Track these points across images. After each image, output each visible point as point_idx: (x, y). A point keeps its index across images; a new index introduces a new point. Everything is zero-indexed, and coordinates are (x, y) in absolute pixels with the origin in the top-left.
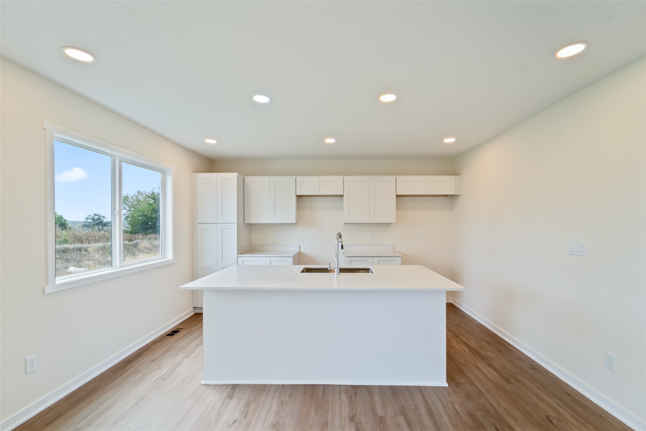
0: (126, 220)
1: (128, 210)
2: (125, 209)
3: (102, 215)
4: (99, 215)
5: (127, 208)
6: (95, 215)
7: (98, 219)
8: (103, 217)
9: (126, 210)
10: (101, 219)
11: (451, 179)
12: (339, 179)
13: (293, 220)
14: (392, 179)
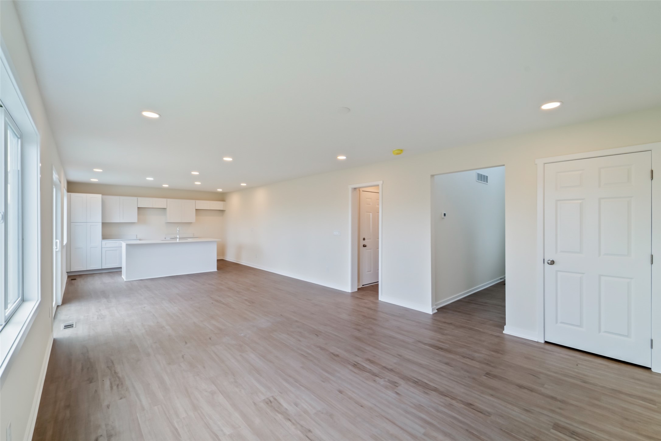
11: (221, 203)
12: (164, 200)
13: (136, 221)
14: (193, 201)
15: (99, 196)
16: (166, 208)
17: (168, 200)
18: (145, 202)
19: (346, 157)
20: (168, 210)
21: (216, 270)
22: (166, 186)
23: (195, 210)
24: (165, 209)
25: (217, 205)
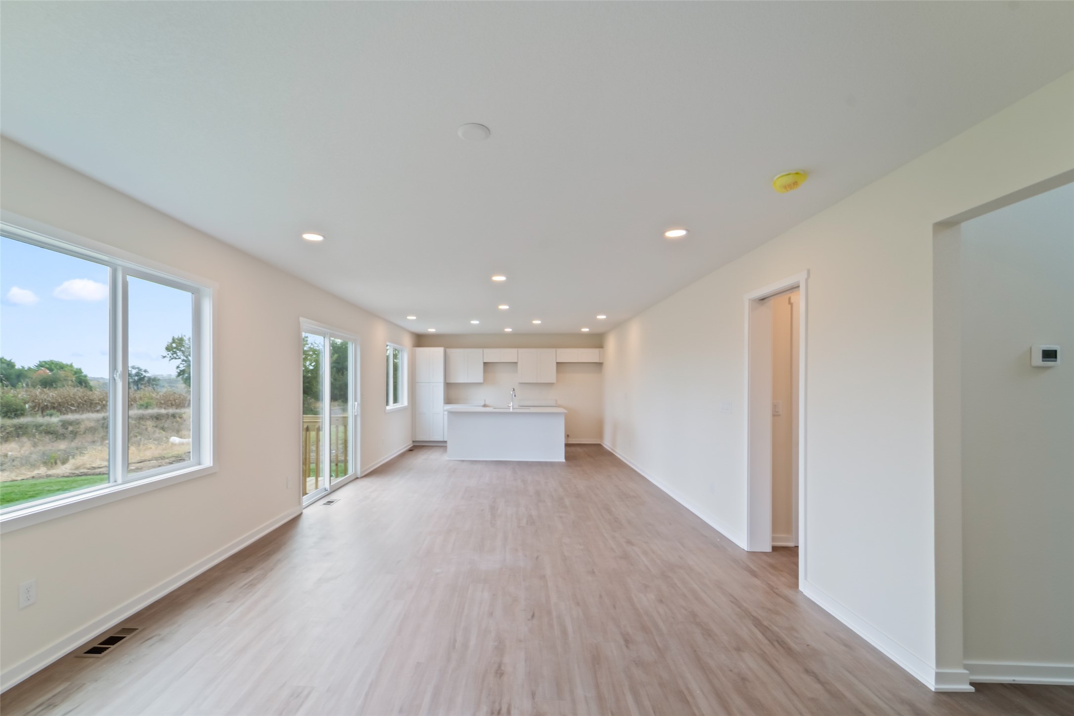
0: (181, 377)
1: (183, 360)
2: (180, 358)
3: (143, 368)
4: (138, 368)
5: (183, 357)
6: (133, 368)
7: (137, 374)
8: (145, 371)
9: (180, 360)
10: (142, 374)
11: (596, 351)
12: (514, 350)
13: (481, 380)
14: (553, 350)
15: (440, 351)
16: (515, 361)
17: (521, 350)
18: (493, 355)
19: (686, 230)
20: (519, 364)
21: (563, 460)
22: (508, 330)
23: (555, 364)
24: (517, 363)
25: (587, 355)
